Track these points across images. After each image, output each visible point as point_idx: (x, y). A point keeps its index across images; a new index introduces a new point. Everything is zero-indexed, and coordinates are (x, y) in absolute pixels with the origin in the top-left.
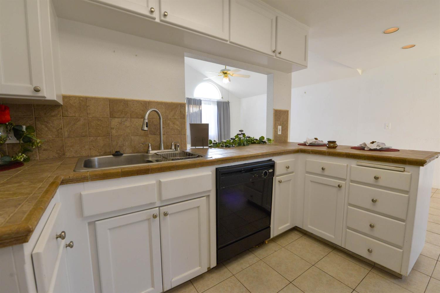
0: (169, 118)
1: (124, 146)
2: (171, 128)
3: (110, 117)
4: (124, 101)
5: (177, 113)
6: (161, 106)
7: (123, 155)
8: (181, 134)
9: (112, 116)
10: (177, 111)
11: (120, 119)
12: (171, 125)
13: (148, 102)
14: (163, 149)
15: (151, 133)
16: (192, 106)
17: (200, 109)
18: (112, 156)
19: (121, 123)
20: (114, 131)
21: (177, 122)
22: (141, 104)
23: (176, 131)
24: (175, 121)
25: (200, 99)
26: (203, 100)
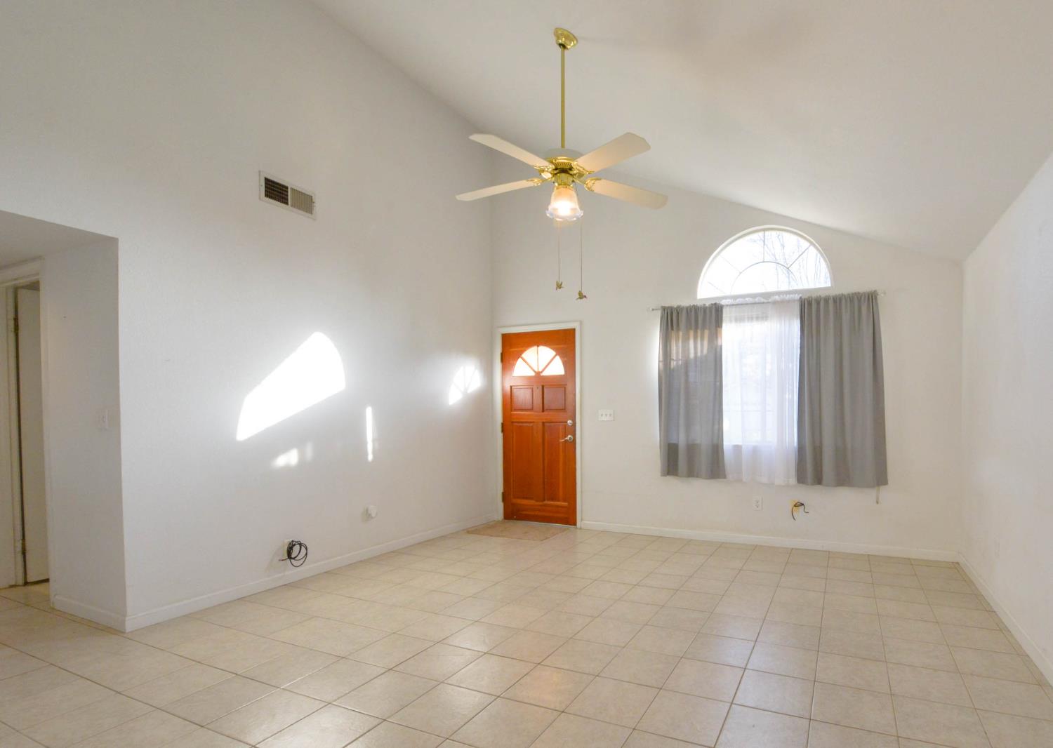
16: (681, 334)
17: (717, 343)
25: (715, 304)
26: (727, 305)
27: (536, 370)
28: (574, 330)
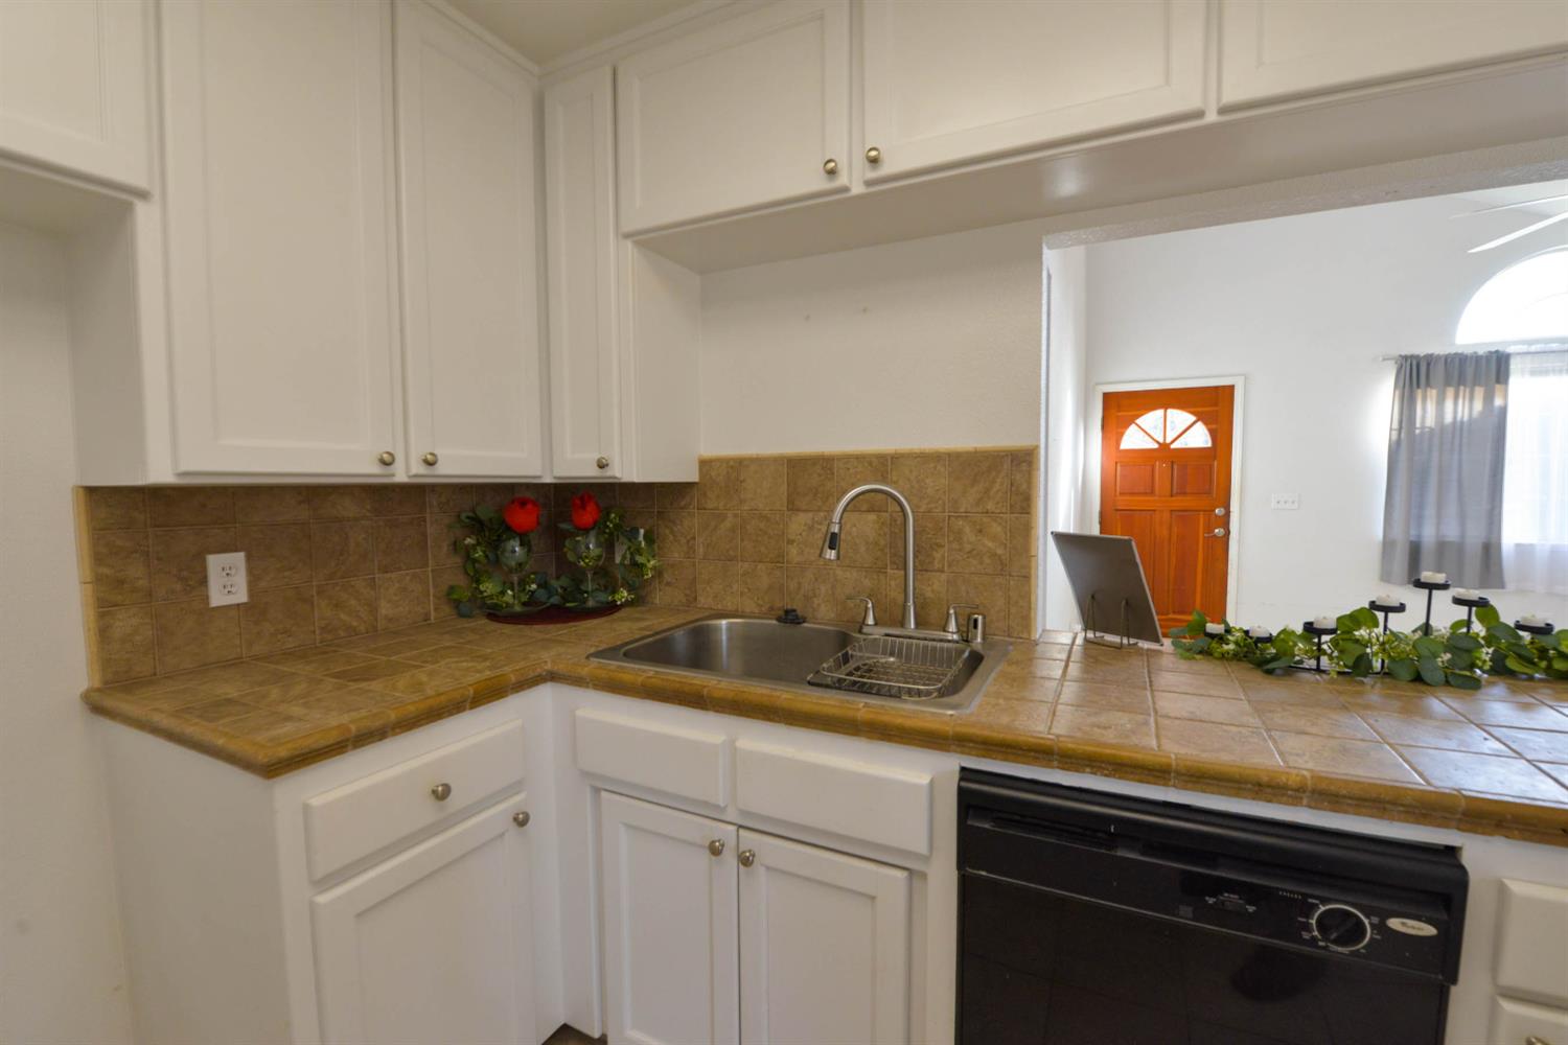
0: (962, 510)
1: (815, 596)
2: (968, 547)
3: (788, 510)
4: (824, 459)
5: (998, 491)
6: (935, 468)
7: (805, 625)
8: (1010, 575)
9: (793, 508)
10: (994, 482)
11: (810, 515)
12: (969, 534)
13: (892, 458)
14: (913, 626)
15: (895, 563)
16: (1433, 393)
17: (1498, 402)
18: (774, 622)
19: (811, 528)
20: (793, 551)
21: (994, 525)
22: (870, 463)
23: (987, 560)
24: (985, 520)
25: (1497, 352)
26: (1519, 354)
27: (1161, 441)
28: (1232, 388)
